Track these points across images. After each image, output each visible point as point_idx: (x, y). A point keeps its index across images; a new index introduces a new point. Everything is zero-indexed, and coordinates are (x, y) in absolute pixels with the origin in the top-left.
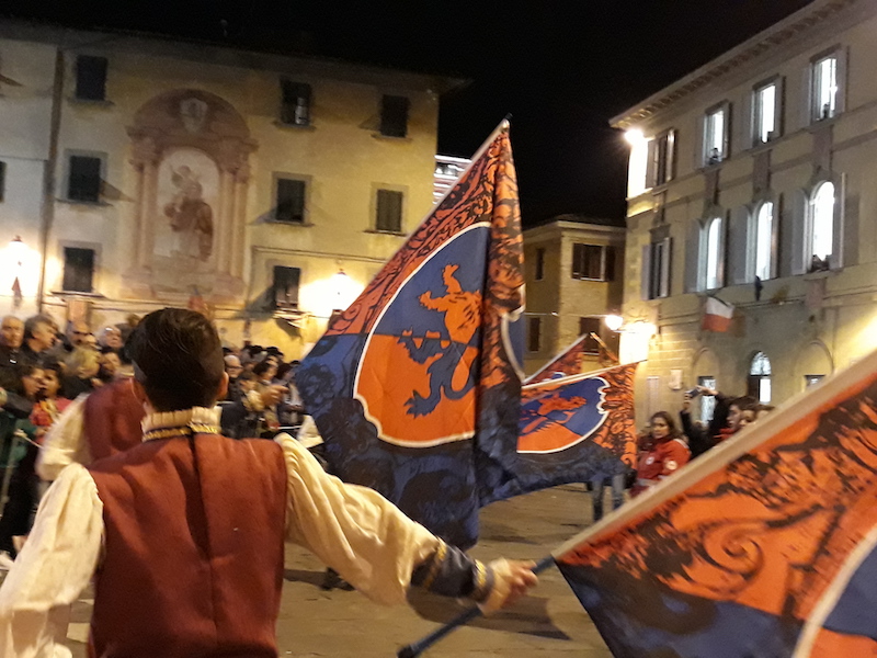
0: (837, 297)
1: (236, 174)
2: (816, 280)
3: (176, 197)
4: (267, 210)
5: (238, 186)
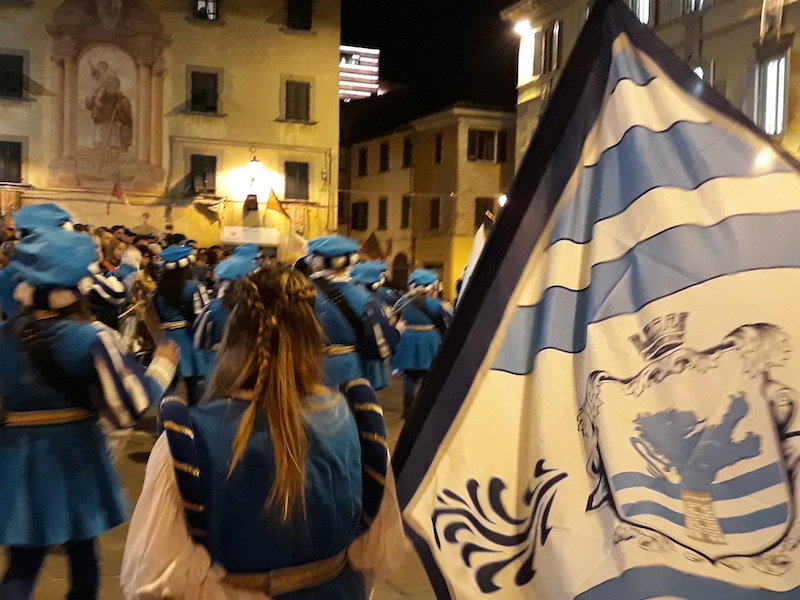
1: (152, 68)
3: (97, 92)
4: (183, 100)
5: (154, 79)
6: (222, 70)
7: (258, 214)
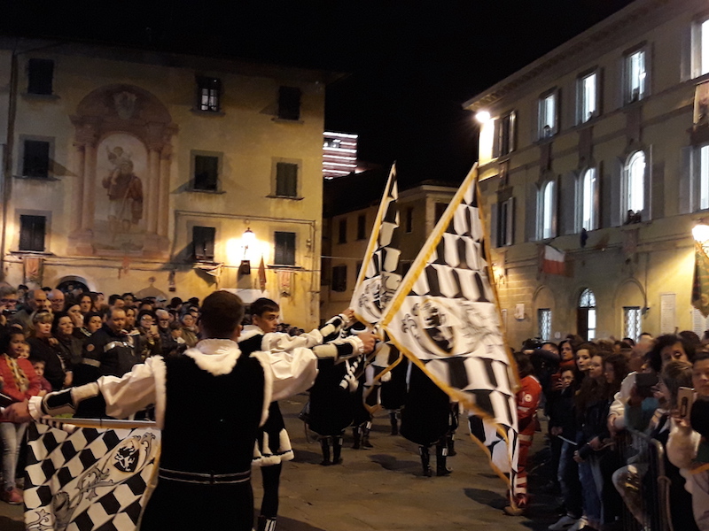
0: (648, 244)
1: (161, 152)
2: (631, 231)
3: (112, 173)
4: (187, 180)
5: (162, 162)
6: (222, 154)
7: (250, 277)
